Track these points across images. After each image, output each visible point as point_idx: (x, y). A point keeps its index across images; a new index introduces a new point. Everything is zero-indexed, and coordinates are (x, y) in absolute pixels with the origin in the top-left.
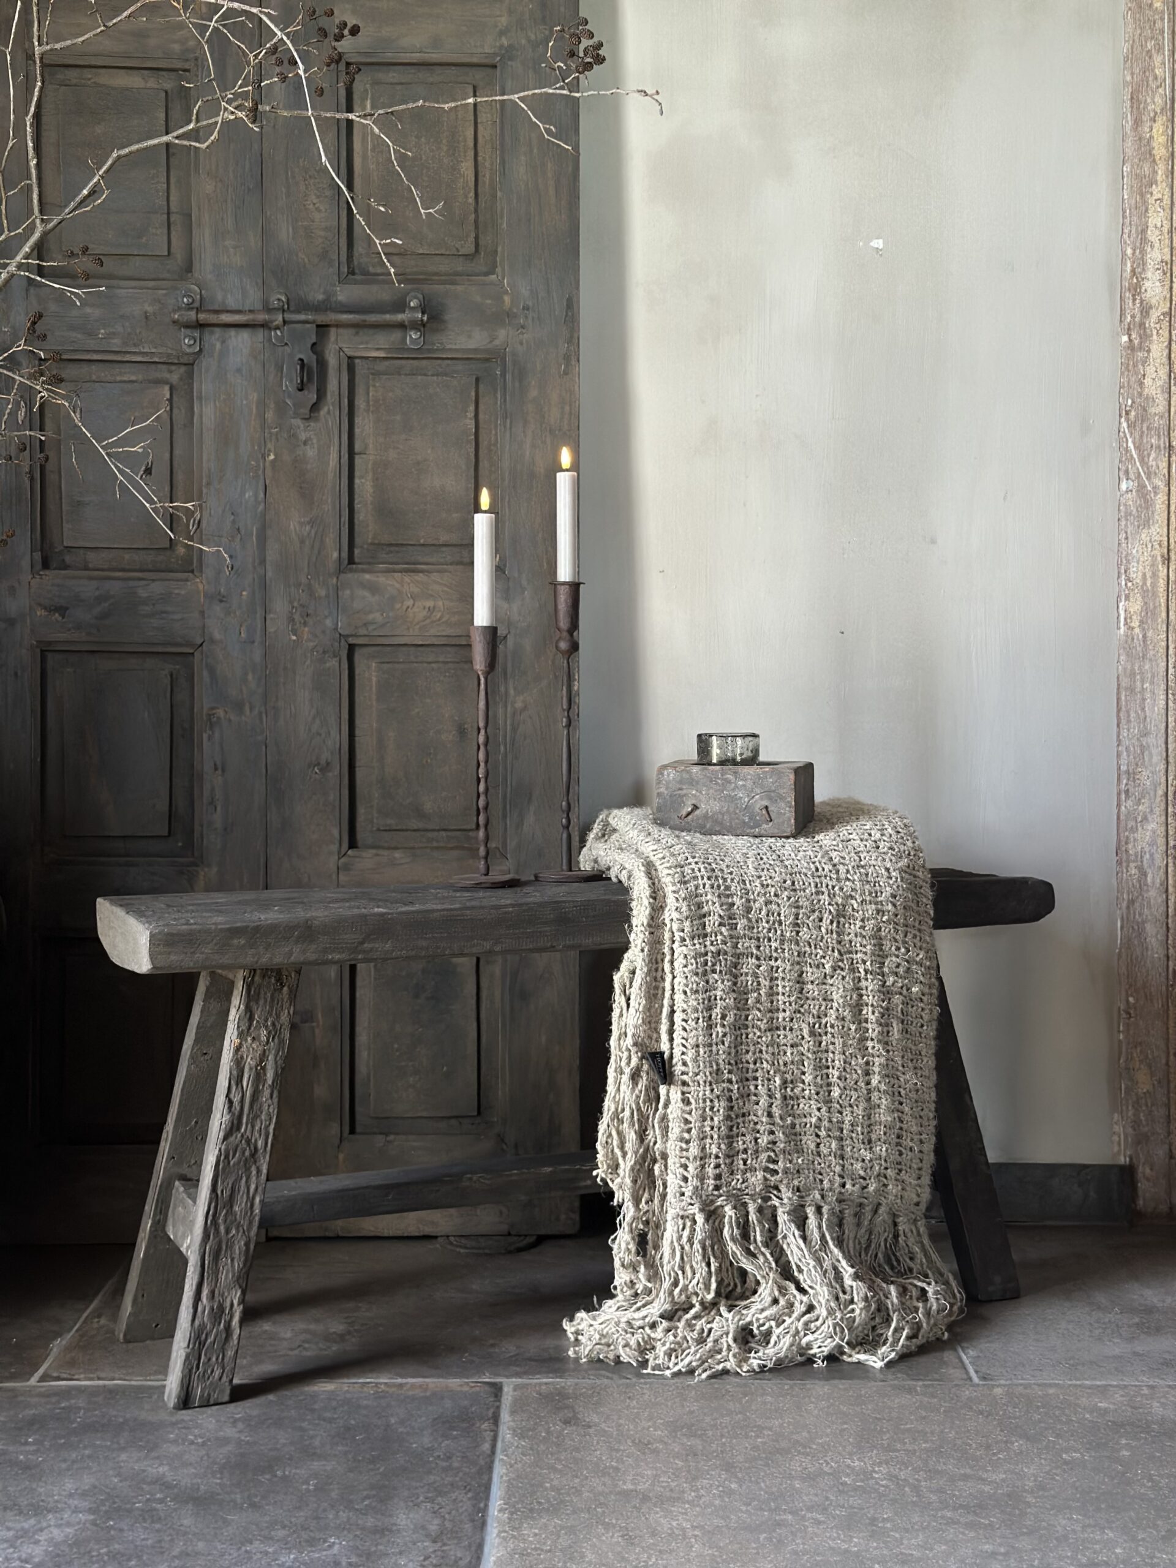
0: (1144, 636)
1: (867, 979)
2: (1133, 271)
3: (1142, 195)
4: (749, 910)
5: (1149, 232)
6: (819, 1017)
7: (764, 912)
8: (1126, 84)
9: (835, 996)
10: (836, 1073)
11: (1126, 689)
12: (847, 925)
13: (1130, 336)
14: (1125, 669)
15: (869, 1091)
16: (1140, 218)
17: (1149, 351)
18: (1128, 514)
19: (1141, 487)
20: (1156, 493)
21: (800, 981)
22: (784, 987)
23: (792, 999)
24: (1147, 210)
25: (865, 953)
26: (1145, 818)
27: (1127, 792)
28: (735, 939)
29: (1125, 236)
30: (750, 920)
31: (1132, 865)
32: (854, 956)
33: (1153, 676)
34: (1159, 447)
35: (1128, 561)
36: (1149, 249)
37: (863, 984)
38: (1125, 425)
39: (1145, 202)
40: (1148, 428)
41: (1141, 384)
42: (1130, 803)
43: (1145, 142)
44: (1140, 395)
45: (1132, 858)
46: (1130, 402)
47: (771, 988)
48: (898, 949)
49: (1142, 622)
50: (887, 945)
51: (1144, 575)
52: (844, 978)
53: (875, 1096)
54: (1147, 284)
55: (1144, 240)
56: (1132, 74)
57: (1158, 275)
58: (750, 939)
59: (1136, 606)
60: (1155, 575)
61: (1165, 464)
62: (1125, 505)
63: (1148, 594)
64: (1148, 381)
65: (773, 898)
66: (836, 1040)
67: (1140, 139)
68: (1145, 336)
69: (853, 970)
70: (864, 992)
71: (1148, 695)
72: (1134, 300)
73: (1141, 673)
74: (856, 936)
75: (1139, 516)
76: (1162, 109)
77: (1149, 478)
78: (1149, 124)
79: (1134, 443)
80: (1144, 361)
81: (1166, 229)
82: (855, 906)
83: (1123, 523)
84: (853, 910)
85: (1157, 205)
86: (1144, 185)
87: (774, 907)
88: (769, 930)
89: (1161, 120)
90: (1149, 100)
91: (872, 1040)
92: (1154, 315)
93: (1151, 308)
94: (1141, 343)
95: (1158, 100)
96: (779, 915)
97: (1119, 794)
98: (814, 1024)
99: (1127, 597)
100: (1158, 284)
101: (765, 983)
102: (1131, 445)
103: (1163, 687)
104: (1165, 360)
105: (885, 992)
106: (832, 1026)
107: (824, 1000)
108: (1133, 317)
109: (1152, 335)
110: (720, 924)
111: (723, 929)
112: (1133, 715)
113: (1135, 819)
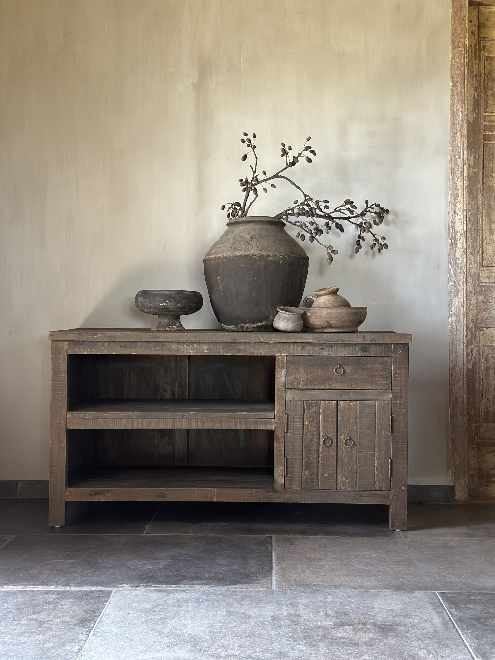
0: (457, 328)
2: (452, 222)
3: (454, 200)
5: (457, 211)
8: (450, 168)
11: (451, 343)
13: (451, 240)
14: (451, 338)
16: (454, 206)
17: (457, 245)
18: (451, 292)
19: (455, 284)
20: (460, 286)
24: (456, 204)
26: (457, 382)
27: (452, 374)
29: (450, 212)
31: (454, 396)
33: (459, 340)
34: (460, 273)
35: (452, 306)
36: (457, 215)
38: (450, 266)
39: (456, 202)
40: (457, 268)
41: (455, 254)
42: (453, 377)
43: (455, 185)
44: (455, 257)
45: (454, 394)
46: (451, 259)
49: (456, 324)
51: (456, 310)
54: (456, 225)
55: (455, 213)
56: (452, 165)
57: (460, 223)
59: (454, 319)
60: (459, 310)
61: (462, 278)
62: (451, 290)
63: (458, 316)
64: (457, 254)
67: (454, 184)
68: (456, 240)
71: (458, 345)
72: (452, 230)
73: (456, 339)
75: (455, 293)
76: (460, 175)
77: (457, 282)
78: (456, 179)
79: (453, 271)
80: (456, 248)
81: (461, 210)
83: (450, 295)
85: (459, 203)
86: (455, 197)
89: (460, 178)
90: (456, 172)
92: (458, 234)
93: (457, 232)
94: (454, 243)
95: (459, 173)
97: (450, 375)
99: (451, 316)
100: (459, 225)
102: (452, 272)
103: (462, 343)
104: (462, 247)
108: (452, 235)
109: (458, 240)
112: (453, 351)
113: (455, 382)
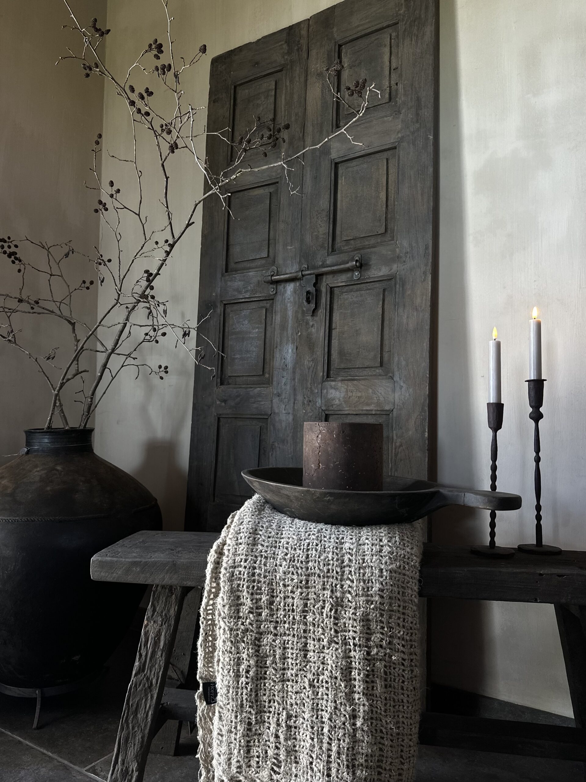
1: (355, 651)
4: (272, 603)
6: (318, 675)
7: (282, 604)
9: (330, 662)
10: (327, 716)
12: (343, 612)
15: (355, 730)
21: (305, 649)
22: (292, 654)
23: (298, 661)
25: (355, 632)
28: (259, 622)
30: (272, 610)
32: (347, 634)
37: (352, 654)
47: (283, 654)
48: (383, 628)
50: (373, 626)
52: (337, 649)
53: (359, 735)
58: (271, 622)
65: (290, 594)
66: (329, 693)
69: (345, 643)
70: (353, 659)
74: (350, 619)
82: (350, 599)
84: (349, 601)
87: (290, 600)
88: (285, 616)
91: (359, 693)
96: (293, 605)
98: (314, 680)
101: (279, 652)
105: (369, 659)
106: (327, 682)
107: (323, 663)
110: (250, 612)
111: (251, 616)
